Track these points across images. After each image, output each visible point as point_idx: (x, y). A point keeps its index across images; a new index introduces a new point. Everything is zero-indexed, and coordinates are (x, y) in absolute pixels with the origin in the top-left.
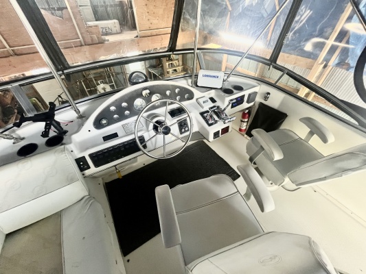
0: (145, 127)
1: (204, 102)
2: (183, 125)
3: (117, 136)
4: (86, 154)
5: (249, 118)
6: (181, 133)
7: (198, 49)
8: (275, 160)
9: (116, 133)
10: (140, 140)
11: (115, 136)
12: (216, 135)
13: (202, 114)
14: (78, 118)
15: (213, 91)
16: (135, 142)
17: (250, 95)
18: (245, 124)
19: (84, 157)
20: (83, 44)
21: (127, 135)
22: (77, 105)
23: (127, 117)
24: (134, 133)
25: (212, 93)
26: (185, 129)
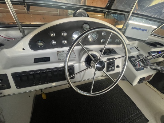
0: (77, 58)
2: (110, 64)
3: (49, 61)
4: (9, 72)
6: (108, 71)
9: (49, 58)
10: (69, 70)
11: (47, 60)
12: (142, 80)
16: (64, 70)
20: (59, 15)
21: (59, 62)
23: (63, 46)
24: (65, 62)
26: (111, 68)
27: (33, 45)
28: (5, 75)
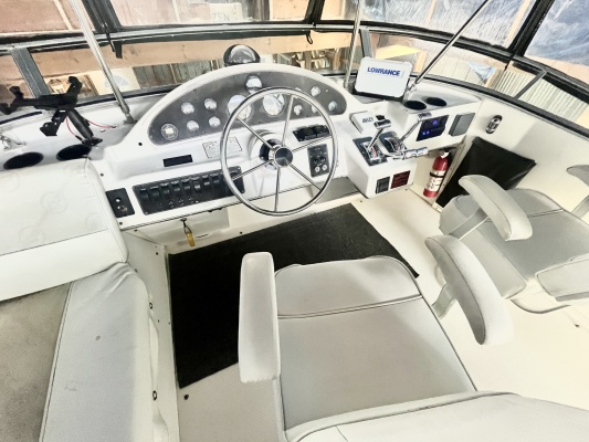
0: (245, 152)
1: (365, 121)
2: (318, 158)
3: (191, 161)
4: (128, 185)
5: (447, 169)
6: (314, 174)
7: (363, 23)
8: (511, 239)
9: (189, 156)
10: (232, 175)
11: (187, 159)
12: (382, 185)
13: (358, 142)
14: (125, 122)
15: (385, 103)
16: (223, 176)
17: (458, 118)
18: (438, 181)
19: (124, 190)
21: (210, 160)
22: (127, 100)
23: (214, 130)
24: (220, 160)
25: (383, 108)
26: (321, 167)
27: (156, 133)
28: (123, 191)
